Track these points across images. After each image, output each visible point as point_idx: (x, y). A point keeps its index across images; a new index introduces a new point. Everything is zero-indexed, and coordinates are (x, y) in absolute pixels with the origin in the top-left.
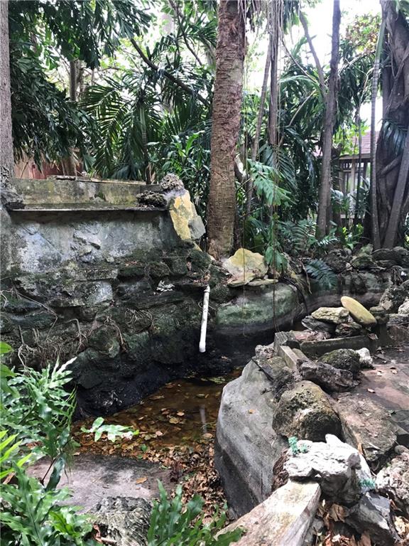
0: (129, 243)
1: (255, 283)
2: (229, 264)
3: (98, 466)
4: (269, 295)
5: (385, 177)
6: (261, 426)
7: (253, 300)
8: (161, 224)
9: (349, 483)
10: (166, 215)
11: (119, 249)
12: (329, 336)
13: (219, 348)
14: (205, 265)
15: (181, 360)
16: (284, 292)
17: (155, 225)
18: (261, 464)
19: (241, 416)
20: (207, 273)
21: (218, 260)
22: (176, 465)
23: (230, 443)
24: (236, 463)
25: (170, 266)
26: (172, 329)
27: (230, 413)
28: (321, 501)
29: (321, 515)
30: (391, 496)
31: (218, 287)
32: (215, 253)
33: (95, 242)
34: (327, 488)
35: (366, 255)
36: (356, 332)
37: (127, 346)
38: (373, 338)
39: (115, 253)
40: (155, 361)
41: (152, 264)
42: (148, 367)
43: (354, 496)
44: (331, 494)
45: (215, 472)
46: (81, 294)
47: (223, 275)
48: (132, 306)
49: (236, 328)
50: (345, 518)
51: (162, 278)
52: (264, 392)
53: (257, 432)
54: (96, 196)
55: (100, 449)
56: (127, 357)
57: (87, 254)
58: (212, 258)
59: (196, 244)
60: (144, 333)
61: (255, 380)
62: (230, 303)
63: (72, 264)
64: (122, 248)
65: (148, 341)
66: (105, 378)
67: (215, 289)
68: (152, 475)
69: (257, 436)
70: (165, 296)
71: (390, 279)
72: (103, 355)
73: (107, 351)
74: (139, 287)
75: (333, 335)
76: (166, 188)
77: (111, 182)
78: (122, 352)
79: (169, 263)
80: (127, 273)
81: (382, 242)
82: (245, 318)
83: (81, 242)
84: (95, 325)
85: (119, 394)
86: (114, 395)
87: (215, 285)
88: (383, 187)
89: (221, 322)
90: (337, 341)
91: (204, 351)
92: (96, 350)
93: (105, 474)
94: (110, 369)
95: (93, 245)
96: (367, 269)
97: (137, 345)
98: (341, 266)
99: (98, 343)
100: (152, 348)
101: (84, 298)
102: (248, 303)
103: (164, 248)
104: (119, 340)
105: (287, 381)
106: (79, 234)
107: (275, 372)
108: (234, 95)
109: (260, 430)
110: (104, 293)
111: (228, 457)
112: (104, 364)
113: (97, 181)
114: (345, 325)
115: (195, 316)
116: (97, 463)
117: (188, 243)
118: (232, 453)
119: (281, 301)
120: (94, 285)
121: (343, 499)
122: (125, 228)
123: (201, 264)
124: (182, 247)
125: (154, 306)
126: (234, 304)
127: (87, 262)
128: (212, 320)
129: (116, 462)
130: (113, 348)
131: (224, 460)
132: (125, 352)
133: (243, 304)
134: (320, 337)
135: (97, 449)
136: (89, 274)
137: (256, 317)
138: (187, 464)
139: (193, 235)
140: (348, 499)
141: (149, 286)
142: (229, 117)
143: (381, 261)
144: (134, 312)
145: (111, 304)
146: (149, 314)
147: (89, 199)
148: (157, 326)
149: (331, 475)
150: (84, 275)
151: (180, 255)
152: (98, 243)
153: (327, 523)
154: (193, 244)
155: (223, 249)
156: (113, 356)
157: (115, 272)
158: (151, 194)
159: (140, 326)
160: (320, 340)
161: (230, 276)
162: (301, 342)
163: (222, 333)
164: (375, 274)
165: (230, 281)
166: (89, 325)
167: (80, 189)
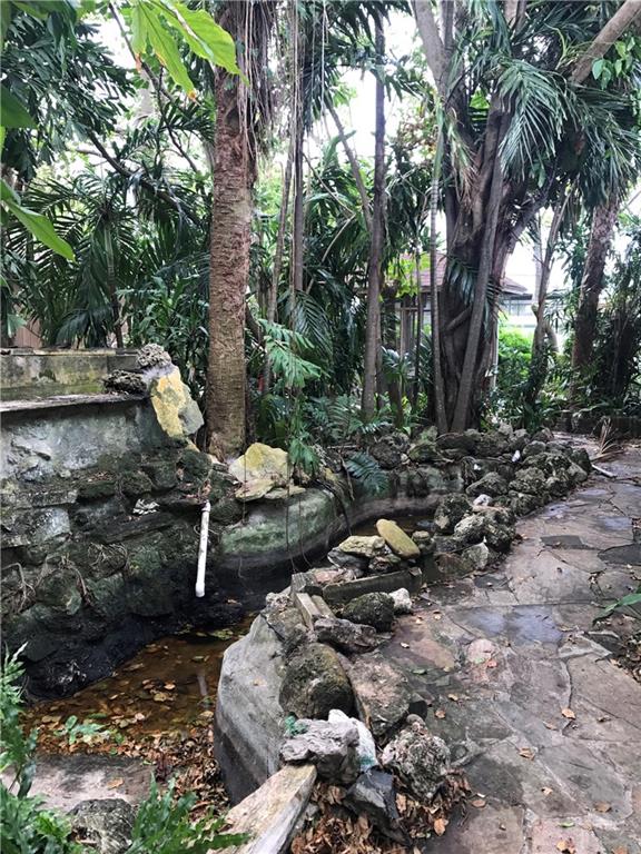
0: (92, 448)
1: (273, 495)
2: (237, 467)
3: (55, 769)
4: (294, 508)
5: (452, 334)
6: (267, 701)
7: (272, 518)
8: (138, 417)
9: (346, 761)
10: (146, 404)
11: (77, 458)
12: (361, 573)
13: (224, 588)
14: (203, 472)
15: (170, 609)
16: (315, 502)
17: (130, 418)
18: (267, 748)
19: (245, 690)
20: (206, 483)
21: (222, 461)
22: (163, 758)
23: (232, 724)
24: (238, 750)
25: (152, 477)
26: (156, 566)
27: (232, 686)
28: (316, 784)
29: (316, 797)
30: (396, 771)
31: (221, 503)
32: (218, 451)
33: (42, 452)
34: (323, 770)
35: (427, 442)
36: (393, 567)
37: (92, 597)
38: (415, 574)
39: (72, 464)
40: (132, 614)
41: (125, 476)
42: (122, 623)
43: (353, 775)
44: (328, 776)
45: (215, 763)
46: (25, 528)
47: (229, 484)
48: (98, 538)
49: (248, 560)
50: (342, 800)
51: (140, 496)
52: (273, 657)
53: (262, 709)
54: (41, 375)
55: (56, 746)
56: (93, 611)
57: (31, 470)
58: (214, 461)
59: (190, 442)
60: (116, 576)
61: (264, 640)
62: (239, 524)
63: (11, 486)
64: (82, 455)
65: (122, 587)
66: (61, 644)
67: (218, 506)
68: (130, 775)
69: (262, 714)
70: (146, 522)
71: (459, 474)
72: (57, 611)
73: (64, 606)
74: (108, 512)
75: (366, 572)
76: (146, 364)
77: (64, 353)
78: (85, 606)
79: (151, 472)
80: (89, 493)
81: (450, 422)
82: (260, 544)
83: (23, 453)
84: (46, 570)
85: (82, 665)
86: (75, 668)
87: (217, 500)
88: (449, 349)
89: (227, 551)
90: (369, 581)
91: (203, 594)
92: (47, 606)
93: (66, 779)
94: (69, 631)
95: (40, 455)
96: (429, 461)
97: (106, 594)
98: (394, 460)
99: (49, 595)
100: (128, 596)
101: (29, 533)
102: (265, 522)
103: (143, 450)
104: (80, 589)
105: (299, 643)
106: (20, 441)
107: (288, 630)
108: (240, 236)
109: (266, 706)
110: (58, 523)
111: (230, 742)
112: (60, 625)
113: (42, 353)
114: (380, 559)
115: (189, 547)
116: (53, 766)
117: (179, 442)
118: (233, 736)
119: (310, 516)
120: (44, 513)
121: (340, 780)
122: (85, 427)
123: (197, 471)
124: (169, 447)
125: (131, 537)
126: (245, 525)
127: (33, 481)
128: (213, 550)
129: (80, 762)
130: (72, 602)
131: (225, 745)
132: (89, 606)
133: (257, 525)
134: (350, 576)
135: (52, 746)
136: (36, 499)
137: (276, 542)
138: (177, 755)
139: (186, 430)
140: (346, 779)
141: (122, 509)
142: (233, 266)
143: (447, 451)
144: (100, 547)
145: (67, 539)
146: (122, 549)
147: (30, 381)
148: (135, 565)
149: (326, 756)
150: (28, 499)
151: (166, 460)
152: (47, 451)
153: (322, 807)
154: (186, 443)
155: (231, 445)
156: (72, 612)
157: (74, 493)
158: (123, 375)
159: (110, 566)
160: (349, 580)
161: (239, 486)
162: (324, 584)
163: (229, 566)
164: (440, 468)
165: (239, 493)
166: (37, 571)
167: (17, 367)
